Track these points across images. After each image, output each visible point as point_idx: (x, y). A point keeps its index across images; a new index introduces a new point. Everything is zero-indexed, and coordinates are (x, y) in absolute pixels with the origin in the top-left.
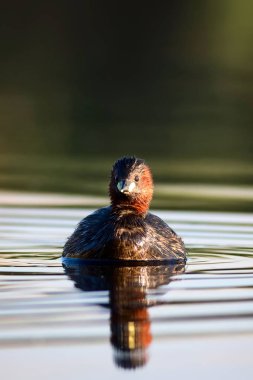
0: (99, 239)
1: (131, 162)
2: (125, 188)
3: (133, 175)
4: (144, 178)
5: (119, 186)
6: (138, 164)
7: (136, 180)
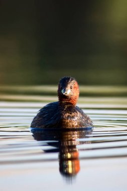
0: (55, 119)
1: (68, 79)
2: (66, 92)
3: (69, 86)
4: (75, 87)
5: (62, 91)
6: (72, 80)
7: (71, 88)
